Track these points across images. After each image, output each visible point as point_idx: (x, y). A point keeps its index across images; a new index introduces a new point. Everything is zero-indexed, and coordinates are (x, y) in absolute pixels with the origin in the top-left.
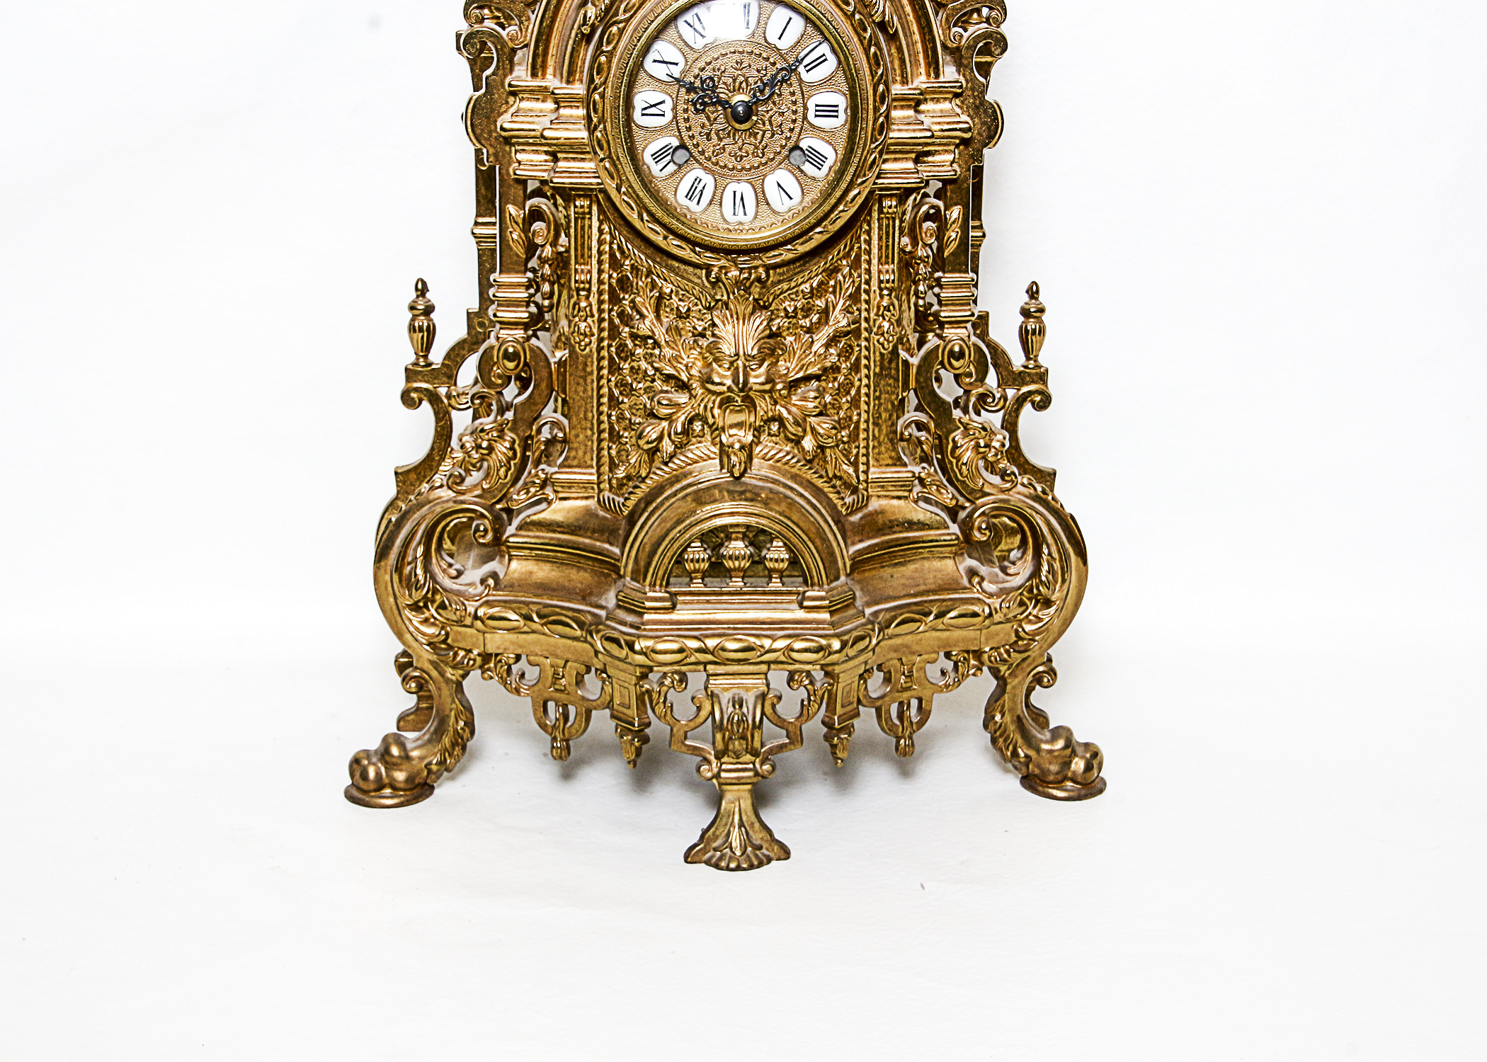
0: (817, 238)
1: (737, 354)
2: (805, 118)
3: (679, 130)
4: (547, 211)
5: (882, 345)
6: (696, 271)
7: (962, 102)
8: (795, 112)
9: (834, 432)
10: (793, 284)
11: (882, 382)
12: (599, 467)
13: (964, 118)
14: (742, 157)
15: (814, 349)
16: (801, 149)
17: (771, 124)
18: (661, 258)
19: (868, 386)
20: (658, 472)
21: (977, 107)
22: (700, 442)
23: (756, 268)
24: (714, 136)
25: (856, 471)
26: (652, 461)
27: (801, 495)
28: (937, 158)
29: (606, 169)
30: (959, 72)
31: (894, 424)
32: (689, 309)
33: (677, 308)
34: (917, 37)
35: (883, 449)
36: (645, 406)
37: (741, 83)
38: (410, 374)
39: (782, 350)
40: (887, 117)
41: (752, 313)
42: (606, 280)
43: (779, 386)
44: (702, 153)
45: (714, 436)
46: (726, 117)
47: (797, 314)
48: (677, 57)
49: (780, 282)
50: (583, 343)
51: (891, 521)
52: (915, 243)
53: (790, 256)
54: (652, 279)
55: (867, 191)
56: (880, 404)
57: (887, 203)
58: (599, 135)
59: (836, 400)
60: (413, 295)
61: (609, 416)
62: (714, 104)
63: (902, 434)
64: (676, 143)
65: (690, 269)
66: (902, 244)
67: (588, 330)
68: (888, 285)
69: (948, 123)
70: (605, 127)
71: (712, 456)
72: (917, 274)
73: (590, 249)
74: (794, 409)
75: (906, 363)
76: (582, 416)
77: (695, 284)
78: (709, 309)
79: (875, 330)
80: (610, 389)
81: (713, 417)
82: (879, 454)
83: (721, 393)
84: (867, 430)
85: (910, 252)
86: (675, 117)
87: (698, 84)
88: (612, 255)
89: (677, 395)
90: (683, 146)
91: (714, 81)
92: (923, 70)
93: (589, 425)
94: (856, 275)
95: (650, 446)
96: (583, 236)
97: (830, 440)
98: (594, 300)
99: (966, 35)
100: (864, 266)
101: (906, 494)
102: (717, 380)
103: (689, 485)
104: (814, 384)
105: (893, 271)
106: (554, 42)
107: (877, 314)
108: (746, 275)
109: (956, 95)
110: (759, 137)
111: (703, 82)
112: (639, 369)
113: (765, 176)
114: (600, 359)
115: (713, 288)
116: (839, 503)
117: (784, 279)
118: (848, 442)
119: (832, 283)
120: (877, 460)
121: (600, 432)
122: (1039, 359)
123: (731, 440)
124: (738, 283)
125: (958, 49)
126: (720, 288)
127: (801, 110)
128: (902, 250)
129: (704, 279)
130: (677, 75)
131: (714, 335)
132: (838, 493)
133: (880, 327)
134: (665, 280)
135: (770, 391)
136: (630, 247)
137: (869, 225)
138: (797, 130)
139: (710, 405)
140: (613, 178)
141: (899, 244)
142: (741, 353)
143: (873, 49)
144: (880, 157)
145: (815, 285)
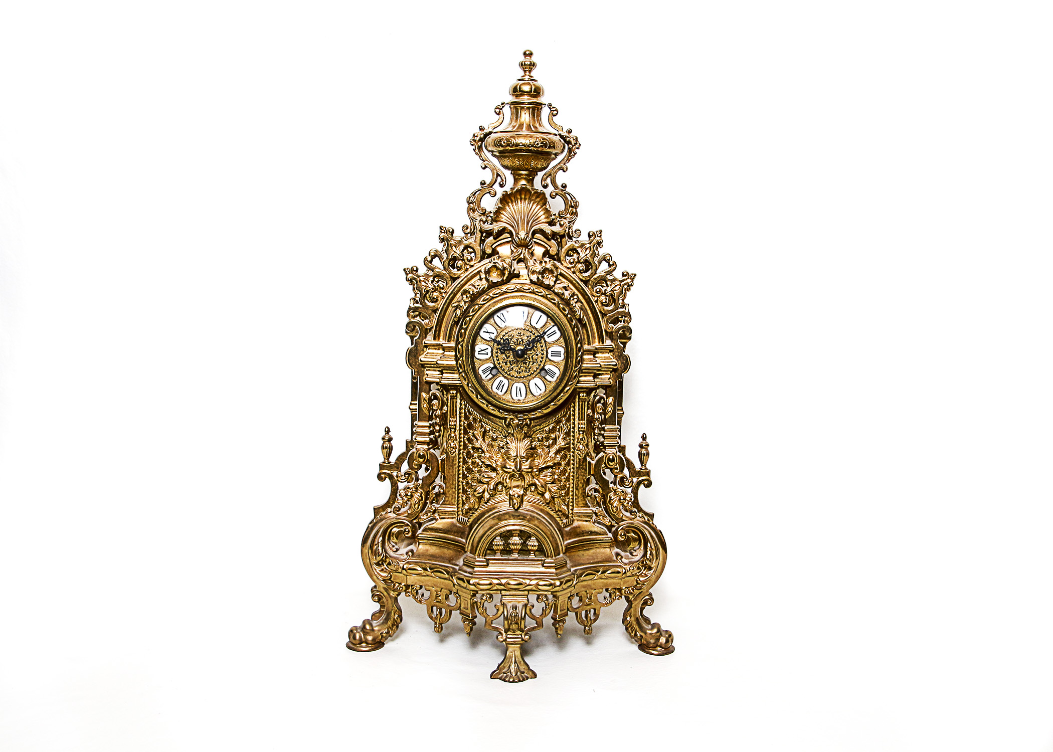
0: (552, 407)
1: (517, 456)
2: (547, 356)
3: (494, 361)
4: (439, 396)
5: (580, 455)
6: (500, 420)
7: (614, 354)
8: (543, 354)
9: (558, 491)
10: (541, 427)
11: (580, 471)
12: (458, 505)
13: (614, 360)
14: (520, 372)
15: (550, 455)
16: (545, 370)
17: (532, 359)
18: (486, 415)
19: (573, 472)
20: (482, 507)
21: (619, 356)
22: (501, 494)
23: (526, 419)
24: (509, 364)
25: (568, 508)
26: (480, 502)
27: (544, 518)
28: (603, 376)
29: (463, 377)
30: (612, 342)
31: (584, 489)
32: (497, 437)
33: (492, 436)
34: (594, 327)
35: (580, 500)
36: (478, 478)
37: (520, 342)
38: (381, 467)
39: (536, 454)
40: (582, 357)
41: (524, 439)
42: (463, 425)
43: (535, 470)
44: (504, 370)
45: (507, 491)
46: (513, 356)
47: (543, 440)
48: (493, 330)
49: (536, 426)
50: (452, 452)
51: (583, 531)
52: (594, 413)
53: (540, 414)
54: (482, 424)
55: (573, 388)
56: (578, 481)
57: (581, 395)
58: (460, 362)
59: (559, 477)
60: (384, 433)
61: (462, 483)
62: (508, 350)
63: (588, 493)
64: (492, 366)
65: (498, 420)
66: (588, 412)
67: (454, 446)
68: (582, 429)
69: (607, 362)
70: (463, 359)
71: (506, 500)
72: (594, 425)
73: (456, 411)
74: (541, 481)
75: (590, 463)
76: (451, 482)
77: (500, 426)
78: (506, 437)
79: (577, 448)
80: (463, 471)
81: (506, 483)
82: (578, 502)
83: (509, 473)
84: (573, 491)
85: (591, 416)
86: (492, 355)
87: (502, 341)
88: (465, 414)
89: (491, 473)
90: (495, 367)
91: (509, 341)
92: (597, 340)
93: (454, 487)
94: (568, 425)
95: (479, 495)
96: (453, 406)
97: (556, 494)
98: (457, 433)
99: (615, 327)
100: (572, 421)
101: (590, 519)
102: (508, 467)
103: (496, 512)
104: (550, 470)
105: (584, 423)
106: (443, 326)
107: (577, 442)
108: (521, 422)
109: (611, 351)
110: (528, 364)
111: (504, 341)
112: (475, 462)
113: (530, 380)
114: (459, 458)
115: (507, 428)
116: (560, 522)
118: (564, 496)
119: (558, 427)
120: (577, 505)
121: (459, 490)
122: (647, 466)
123: (514, 493)
124: (518, 425)
125: (612, 332)
126: (510, 427)
127: (545, 353)
128: (588, 415)
129: (504, 423)
130: (493, 338)
131: (507, 448)
132: (560, 518)
133: (579, 447)
134: (487, 424)
135: (531, 472)
136: (473, 410)
137: (574, 404)
138: (544, 362)
139: (505, 478)
140: (465, 380)
141: (587, 412)
142: (519, 455)
143: (575, 329)
144: (579, 374)
145: (551, 428)
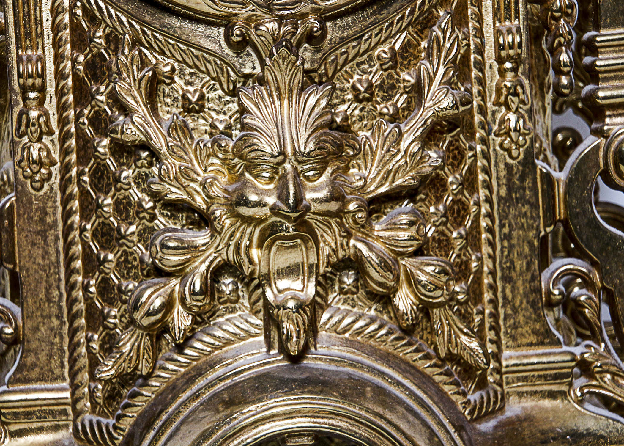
1: (282, 153)
5: (509, 151)
6: (209, 31)
9: (444, 279)
10: (363, 47)
11: (512, 211)
12: (73, 375)
15: (403, 145)
18: (152, 15)
19: (490, 215)
20: (170, 366)
22: (232, 311)
23: (303, 16)
25: (483, 346)
26: (156, 349)
31: (535, 278)
32: (202, 97)
33: (184, 97)
36: (142, 261)
39: (353, 148)
41: (302, 89)
42: (68, 70)
43: (352, 206)
45: (254, 298)
47: (372, 94)
49: (343, 41)
50: (37, 178)
54: (140, 51)
56: (511, 247)
59: (442, 233)
61: (86, 289)
63: (549, 293)
65: (200, 29)
67: (44, 154)
68: (511, 52)
71: (253, 330)
73: (39, 22)
74: (378, 245)
75: (548, 179)
76: (42, 296)
77: (210, 53)
78: (234, 93)
80: (85, 244)
81: (251, 262)
82: (515, 327)
83: (260, 221)
88: (75, 27)
89: (191, 233)
93: (54, 310)
96: (26, 4)
97: (439, 293)
98: (51, 106)
101: (563, 389)
102: (253, 198)
103: (220, 379)
104: (407, 206)
105: (518, 30)
108: (290, 28)
112: (129, 203)
114: (66, 199)
115: (238, 56)
116: (459, 400)
117: (348, 37)
118: (466, 302)
119: (424, 44)
120: (514, 338)
121: (73, 317)
123: (281, 296)
126: (249, 55)
129: (223, 42)
132: (457, 384)
133: (503, 121)
134: (163, 53)
135: (339, 214)
136: (103, 5)
139: (245, 242)
142: (289, 150)
145: (397, 47)
